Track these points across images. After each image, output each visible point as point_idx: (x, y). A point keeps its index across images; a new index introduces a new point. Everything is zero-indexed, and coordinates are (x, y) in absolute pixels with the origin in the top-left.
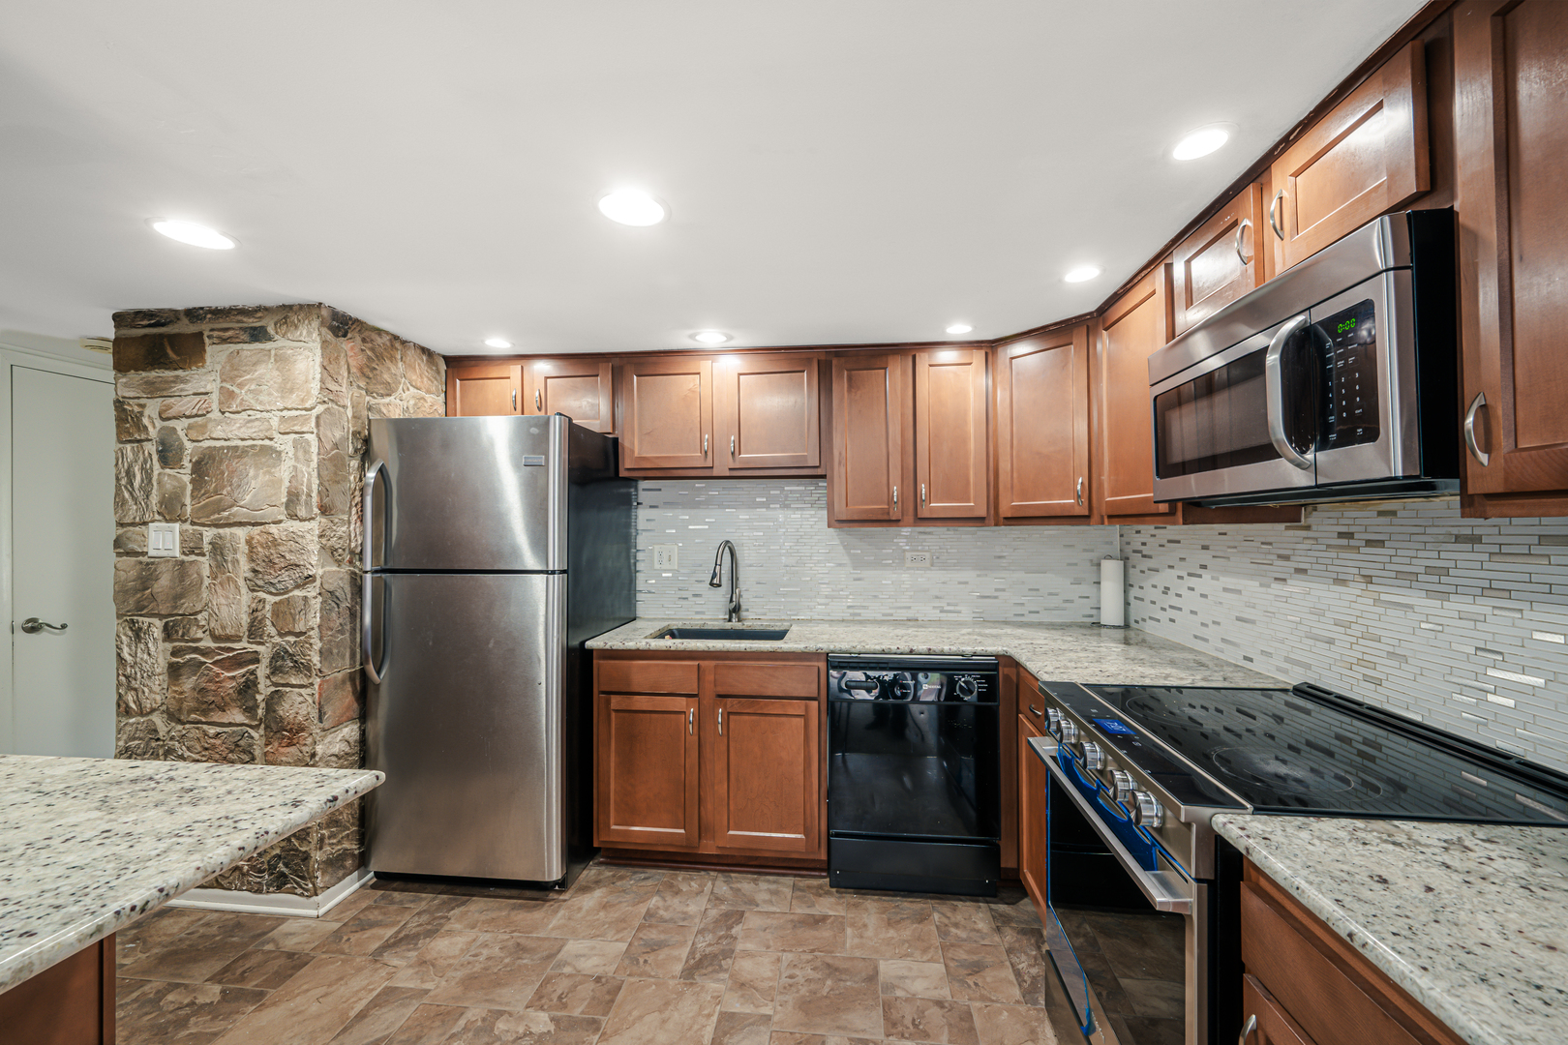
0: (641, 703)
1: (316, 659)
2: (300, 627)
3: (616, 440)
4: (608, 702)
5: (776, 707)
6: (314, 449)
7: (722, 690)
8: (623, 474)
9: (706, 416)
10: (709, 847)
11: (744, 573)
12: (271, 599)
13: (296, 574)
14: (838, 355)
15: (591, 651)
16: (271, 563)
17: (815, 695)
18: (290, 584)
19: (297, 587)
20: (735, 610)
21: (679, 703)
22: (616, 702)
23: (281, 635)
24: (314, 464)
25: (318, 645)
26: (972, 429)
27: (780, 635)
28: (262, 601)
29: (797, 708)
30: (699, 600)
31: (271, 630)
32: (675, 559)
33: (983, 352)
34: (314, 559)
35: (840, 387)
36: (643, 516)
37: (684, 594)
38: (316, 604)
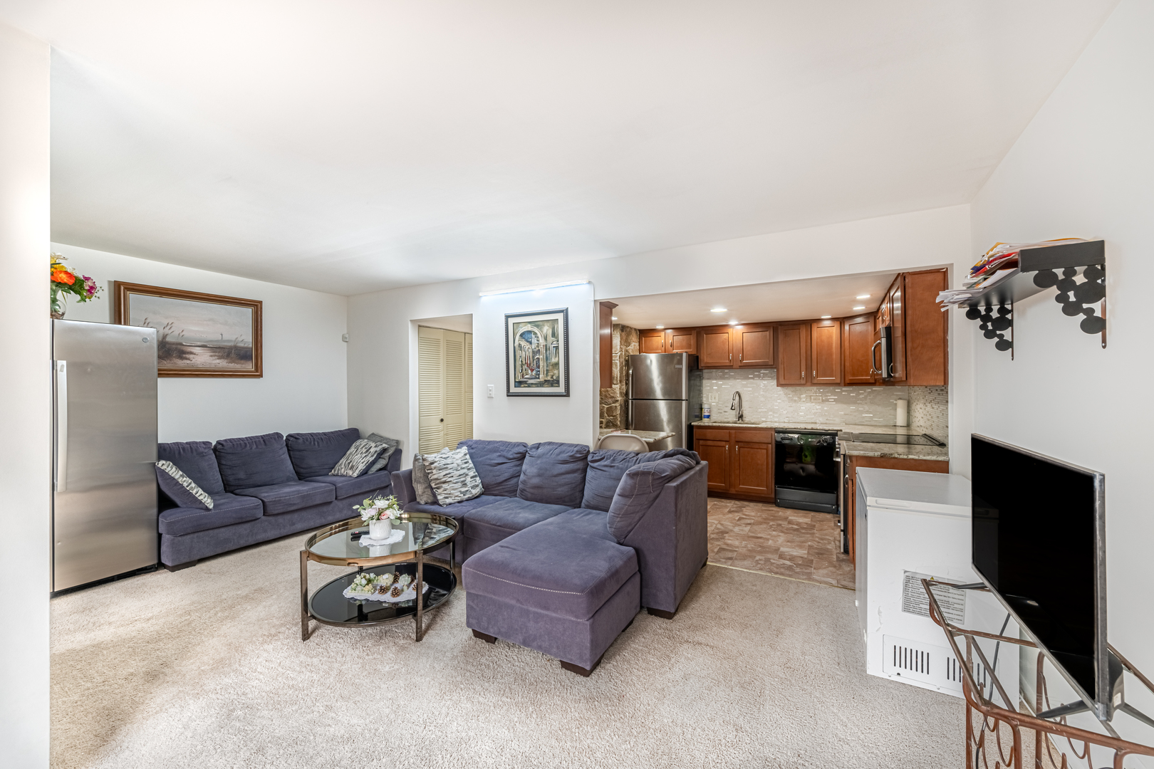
0: (710, 443)
1: (619, 423)
2: (614, 414)
3: (697, 357)
4: (699, 443)
5: (757, 446)
6: (618, 365)
7: (737, 440)
8: (700, 368)
9: (731, 348)
10: (733, 491)
11: (744, 404)
12: (606, 406)
13: (613, 399)
14: (781, 325)
15: (693, 426)
16: (606, 396)
17: (770, 442)
18: (611, 402)
19: (613, 403)
20: (741, 417)
21: (723, 443)
22: (701, 442)
23: (609, 416)
24: (619, 369)
25: (619, 419)
26: (834, 350)
27: (758, 424)
28: (604, 407)
29: (765, 446)
30: (726, 414)
31: (606, 415)
32: (717, 398)
33: (839, 323)
34: (618, 395)
35: (781, 337)
36: (706, 383)
37: (721, 411)
38: (619, 408)
